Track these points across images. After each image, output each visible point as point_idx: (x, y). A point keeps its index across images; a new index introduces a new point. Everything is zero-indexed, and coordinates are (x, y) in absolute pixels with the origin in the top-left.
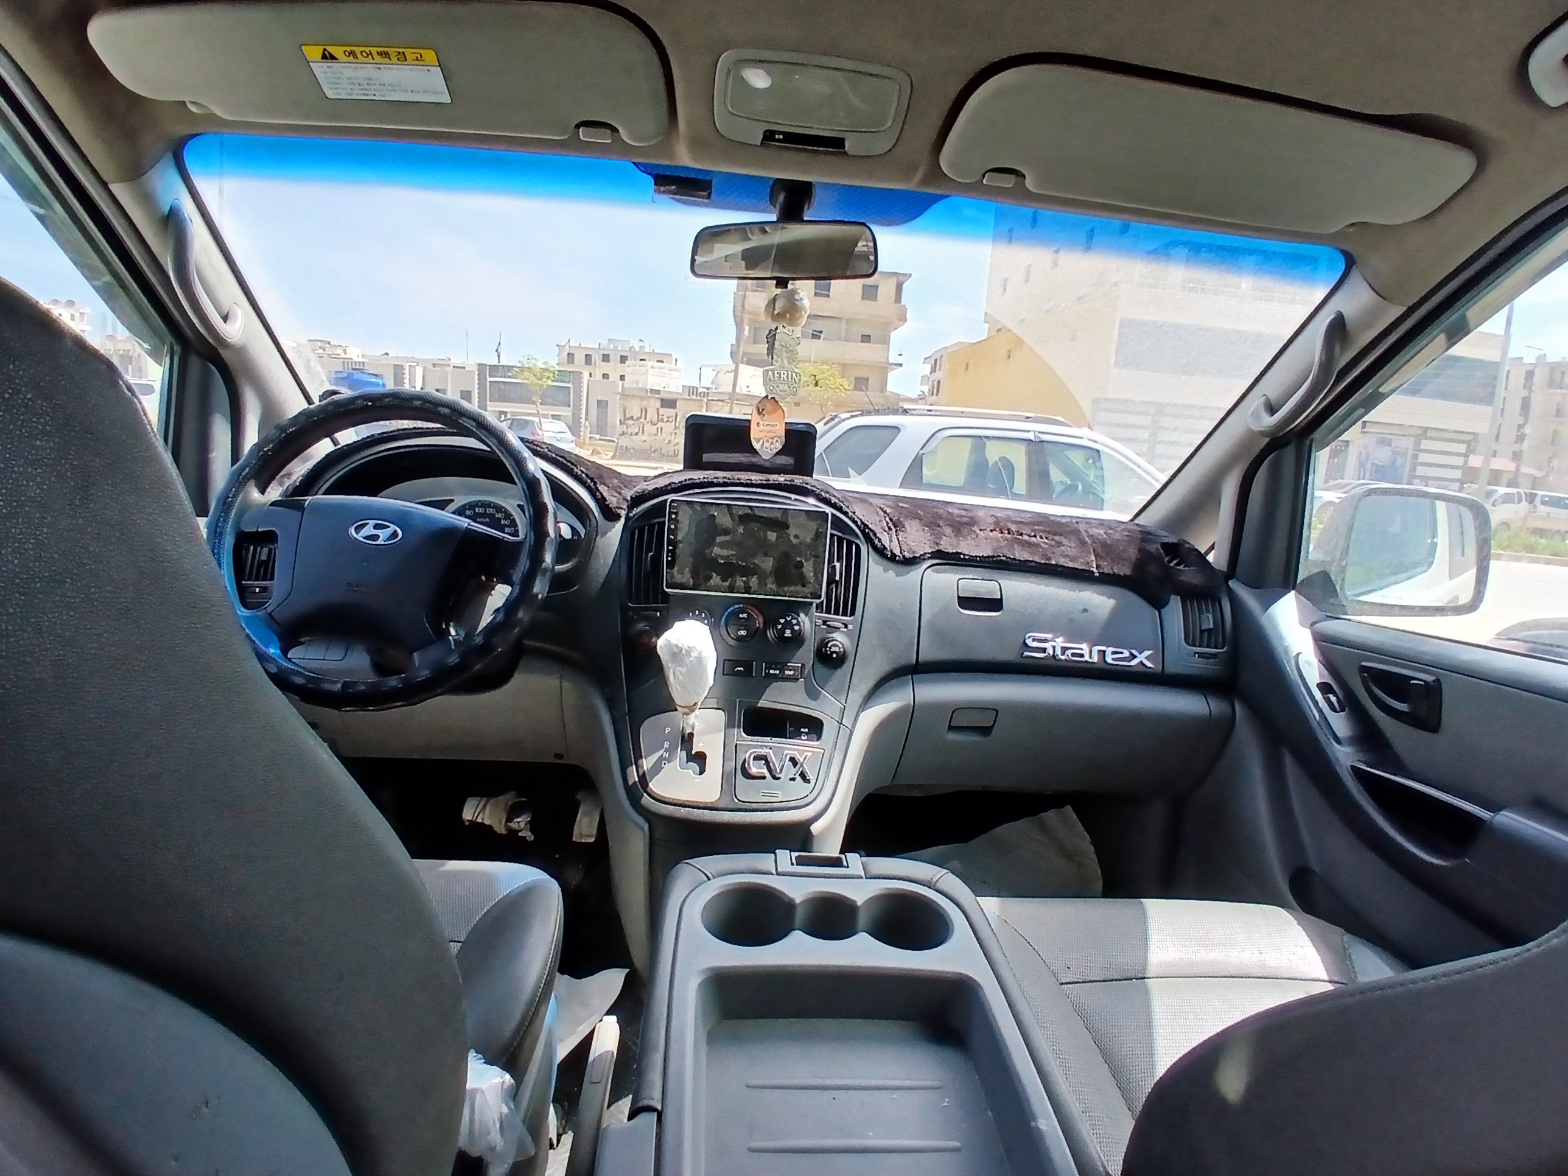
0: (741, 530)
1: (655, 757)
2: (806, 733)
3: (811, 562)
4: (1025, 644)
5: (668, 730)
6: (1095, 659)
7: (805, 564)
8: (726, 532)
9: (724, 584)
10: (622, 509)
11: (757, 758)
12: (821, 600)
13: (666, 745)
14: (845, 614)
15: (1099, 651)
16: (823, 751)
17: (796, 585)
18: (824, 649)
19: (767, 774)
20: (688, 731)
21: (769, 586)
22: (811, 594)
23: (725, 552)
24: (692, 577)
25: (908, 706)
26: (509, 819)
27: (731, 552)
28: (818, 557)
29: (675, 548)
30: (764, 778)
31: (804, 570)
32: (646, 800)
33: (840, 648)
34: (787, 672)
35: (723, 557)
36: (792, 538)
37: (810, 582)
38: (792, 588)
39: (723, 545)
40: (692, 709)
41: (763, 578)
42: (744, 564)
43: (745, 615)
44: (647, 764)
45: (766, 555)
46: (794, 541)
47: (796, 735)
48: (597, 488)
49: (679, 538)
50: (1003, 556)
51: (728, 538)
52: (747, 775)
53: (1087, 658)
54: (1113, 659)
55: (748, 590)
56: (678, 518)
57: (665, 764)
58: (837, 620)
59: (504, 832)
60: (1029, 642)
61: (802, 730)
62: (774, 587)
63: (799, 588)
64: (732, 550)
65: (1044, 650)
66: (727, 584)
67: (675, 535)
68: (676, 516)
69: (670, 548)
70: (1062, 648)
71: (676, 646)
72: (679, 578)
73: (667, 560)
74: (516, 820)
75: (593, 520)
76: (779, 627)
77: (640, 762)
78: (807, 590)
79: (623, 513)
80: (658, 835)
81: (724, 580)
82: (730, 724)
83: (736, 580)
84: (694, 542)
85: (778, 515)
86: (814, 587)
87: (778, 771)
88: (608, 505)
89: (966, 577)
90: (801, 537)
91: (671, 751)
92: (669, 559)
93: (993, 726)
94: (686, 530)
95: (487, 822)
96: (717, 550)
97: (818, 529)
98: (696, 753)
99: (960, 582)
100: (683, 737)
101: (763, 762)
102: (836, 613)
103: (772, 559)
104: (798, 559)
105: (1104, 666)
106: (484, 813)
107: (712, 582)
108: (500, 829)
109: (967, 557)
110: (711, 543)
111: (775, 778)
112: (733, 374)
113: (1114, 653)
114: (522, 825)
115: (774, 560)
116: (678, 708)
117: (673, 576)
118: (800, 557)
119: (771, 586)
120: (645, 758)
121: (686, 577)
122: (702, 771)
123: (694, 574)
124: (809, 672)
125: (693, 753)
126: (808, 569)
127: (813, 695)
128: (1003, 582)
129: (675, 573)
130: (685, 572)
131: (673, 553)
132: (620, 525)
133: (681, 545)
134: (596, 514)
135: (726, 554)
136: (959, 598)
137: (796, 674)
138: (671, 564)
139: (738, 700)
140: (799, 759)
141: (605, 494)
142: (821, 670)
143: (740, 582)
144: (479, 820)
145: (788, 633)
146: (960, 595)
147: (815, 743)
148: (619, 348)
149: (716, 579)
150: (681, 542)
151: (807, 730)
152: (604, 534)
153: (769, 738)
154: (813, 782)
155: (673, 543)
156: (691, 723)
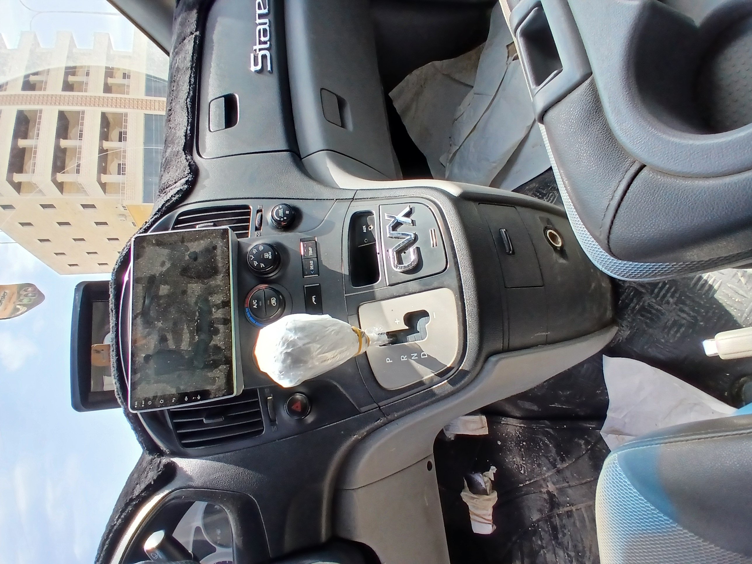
0: (160, 324)
1: (419, 367)
2: (367, 227)
3: (189, 245)
4: (260, 72)
5: (389, 361)
6: (266, 20)
7: (192, 250)
8: (163, 339)
9: (221, 331)
10: (160, 462)
11: (400, 261)
12: (229, 228)
13: (404, 358)
14: (249, 214)
15: (259, 18)
16: (380, 206)
17: (216, 256)
18: (283, 224)
19: (415, 246)
20: (385, 337)
21: (219, 282)
22: (223, 239)
23: (186, 337)
24: (217, 367)
25: (327, 154)
26: (484, 492)
27: (186, 330)
28: (183, 238)
29: (186, 394)
30: (418, 249)
31: (197, 250)
32: (465, 366)
33: (280, 209)
34: (311, 252)
35: (192, 338)
36: (164, 269)
37: (212, 242)
38: (219, 258)
39: (178, 340)
40: (361, 335)
41: (210, 291)
42: (197, 313)
43: (255, 302)
44: (427, 374)
45: (184, 292)
46: (168, 265)
47: (370, 235)
48: (138, 496)
49: (173, 391)
50: (186, 100)
51: (169, 336)
52: (418, 266)
53: (266, 27)
54: (265, 9)
55: (226, 304)
56: (151, 398)
57: (424, 355)
58: (254, 219)
59: (495, 494)
60: (259, 67)
61: (365, 231)
62: (220, 277)
63: (219, 251)
64: (183, 329)
65: (264, 57)
66: (221, 327)
67: (172, 396)
68: (149, 399)
69: (186, 399)
70: (260, 44)
71: (284, 361)
72: (221, 382)
73: (201, 400)
74: (484, 486)
75: (173, 495)
76: (262, 265)
77: (427, 382)
78: (220, 243)
79: (165, 460)
80: (499, 345)
81: (216, 332)
82: (372, 298)
83: (217, 318)
84: (178, 373)
85: (140, 287)
86: (215, 237)
87: (409, 237)
88: (154, 481)
89: (207, 127)
90: (163, 259)
91: (409, 352)
92: (199, 398)
93: (337, 96)
94: (165, 385)
95: (490, 511)
96: (185, 346)
97: (153, 245)
98: (406, 324)
99: (212, 130)
100: (393, 343)
101: (403, 254)
102: (248, 221)
103: (189, 285)
104: (187, 258)
105: (271, 16)
106: (484, 515)
107: (221, 344)
108: (494, 497)
109: (189, 128)
110: (177, 352)
111: (416, 239)
113: (260, 8)
114: (486, 479)
115: (190, 283)
116: (362, 351)
117: (219, 390)
118: (184, 256)
119: (219, 280)
120: (423, 378)
121: (219, 374)
122: (424, 314)
123: (215, 365)
124: (307, 234)
125: (407, 328)
126: (197, 247)
127: (329, 227)
128: (210, 97)
129: (214, 387)
130: (213, 375)
131: (192, 396)
132: (180, 462)
133: (182, 387)
134: (166, 492)
135: (188, 335)
136: (226, 128)
137: (310, 244)
138: (205, 394)
139: (345, 295)
140: (393, 222)
141: (143, 486)
142: (303, 225)
143: (218, 314)
144: (490, 518)
145: (268, 255)
146: (224, 127)
147: (375, 216)
149: (218, 340)
150: (178, 388)
151: (364, 227)
152: (190, 478)
153: (378, 255)
154: (412, 205)
155: (181, 398)
156: (376, 336)
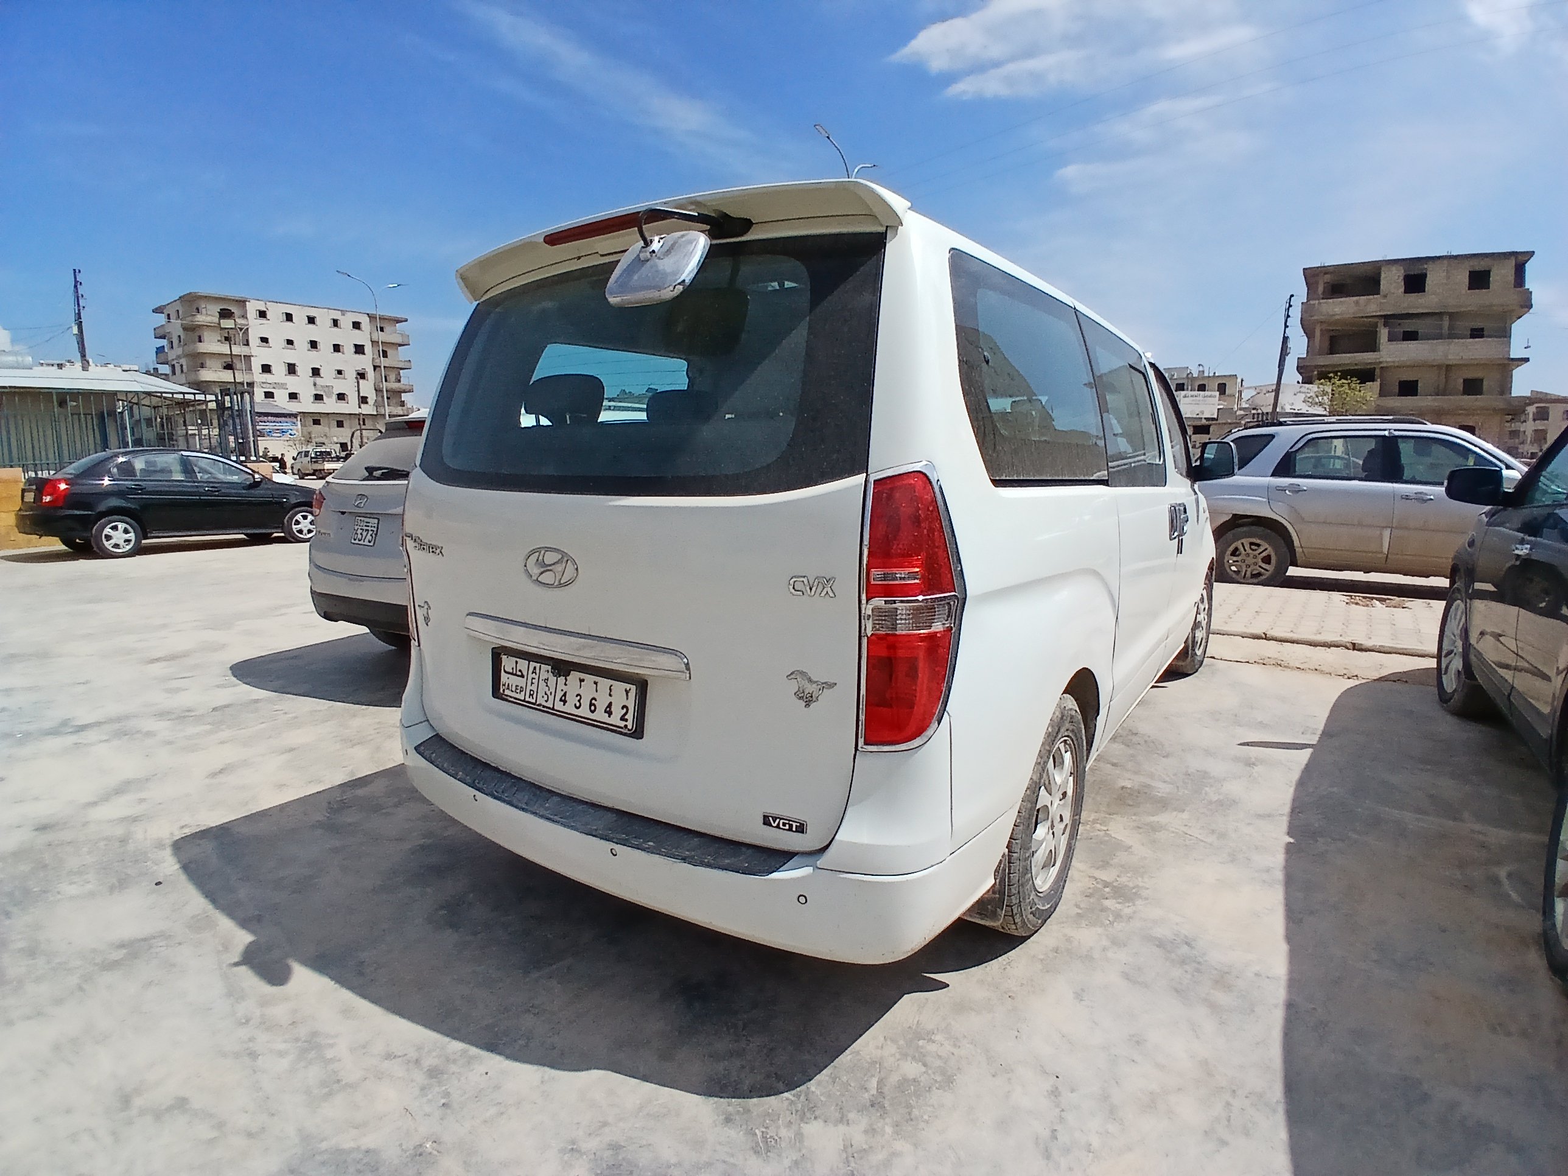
112: (1274, 393)
148: (1175, 377)
